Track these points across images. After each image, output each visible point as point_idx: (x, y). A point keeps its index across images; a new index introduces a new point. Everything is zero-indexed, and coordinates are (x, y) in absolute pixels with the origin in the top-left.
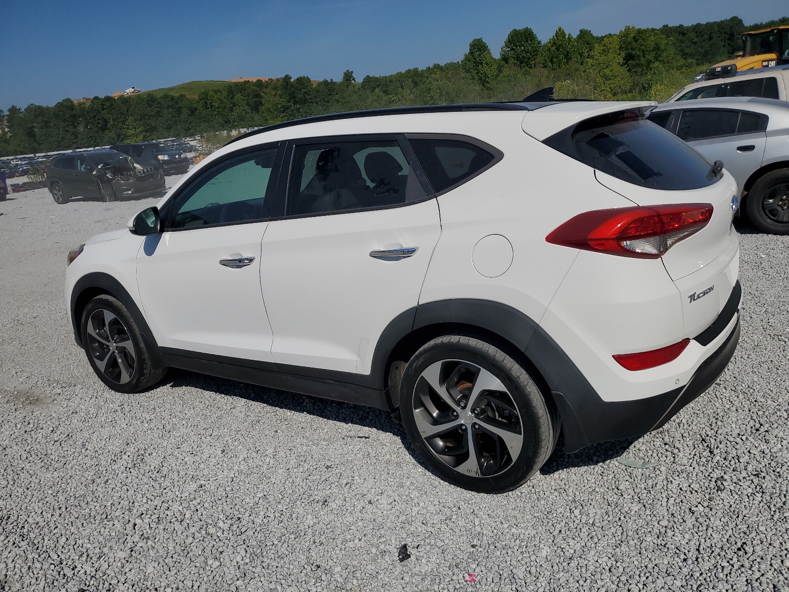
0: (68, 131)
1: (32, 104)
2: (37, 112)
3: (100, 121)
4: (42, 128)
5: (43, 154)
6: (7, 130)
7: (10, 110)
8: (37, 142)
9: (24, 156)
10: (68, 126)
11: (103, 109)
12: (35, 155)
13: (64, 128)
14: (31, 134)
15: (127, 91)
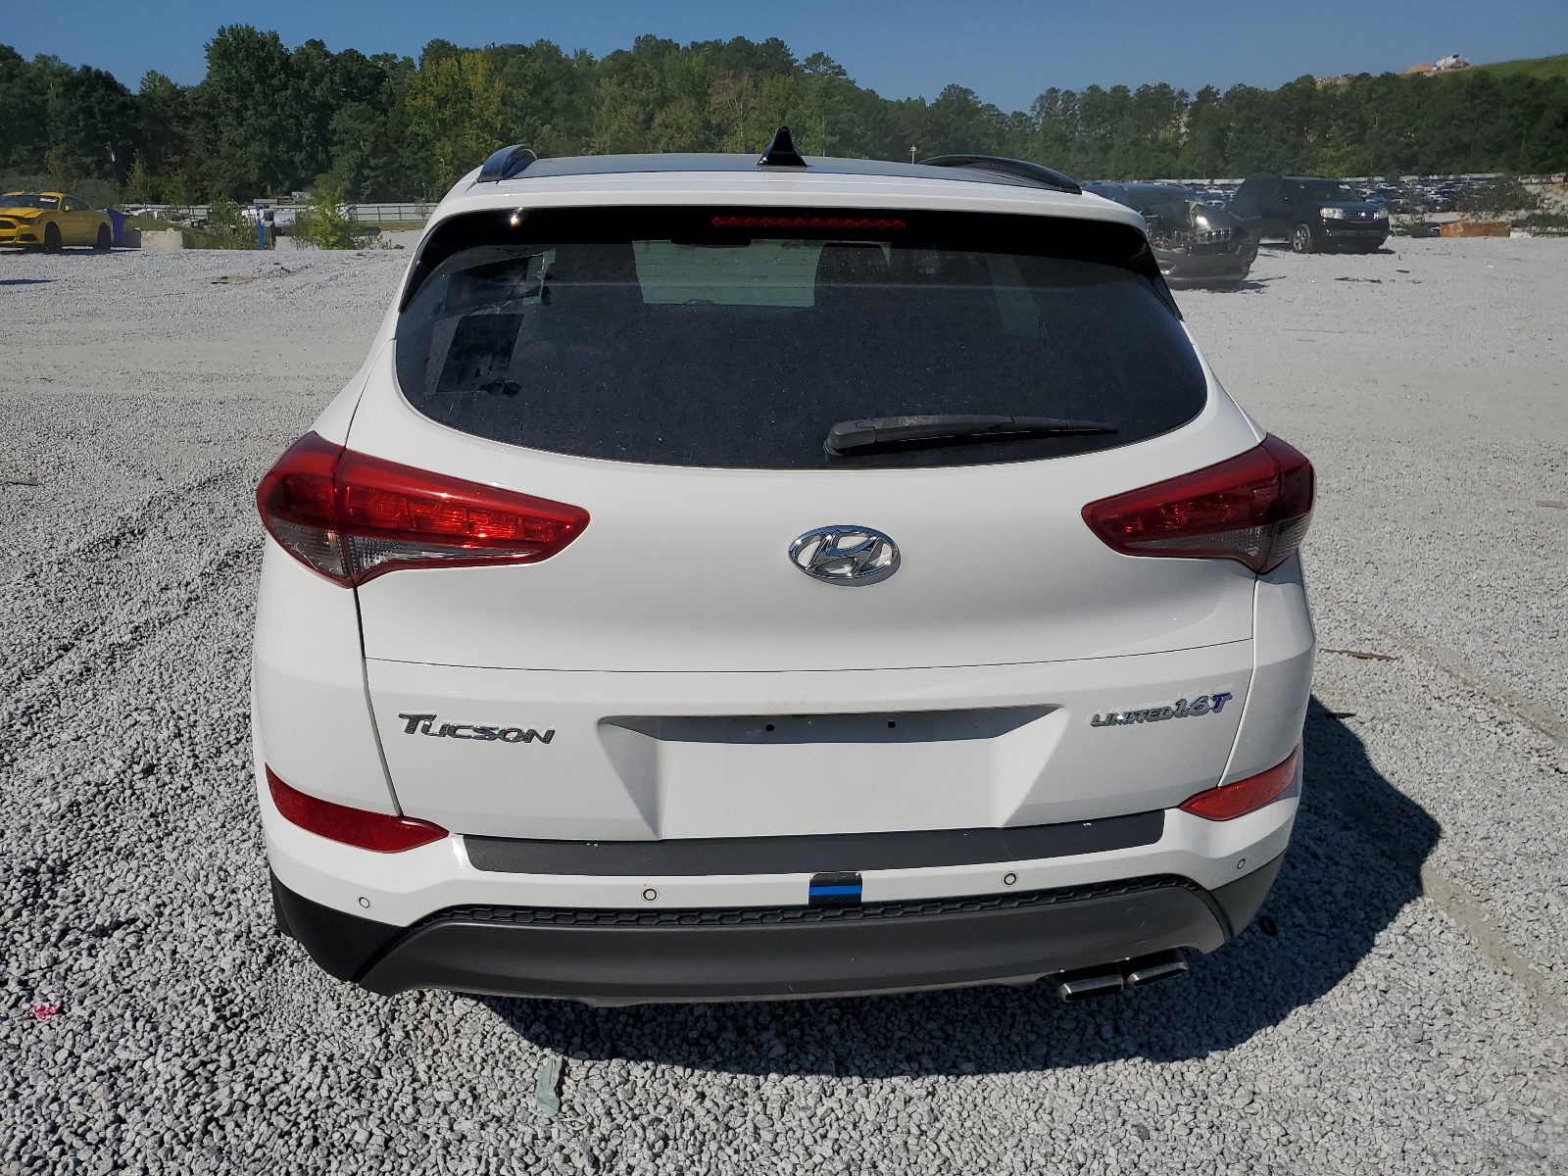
0: (1284, 141)
1: (1239, 85)
2: (1245, 99)
3: (1354, 125)
4: (1242, 131)
5: (1226, 181)
6: (1183, 130)
7: (1200, 95)
8: (1224, 158)
9: (1194, 181)
10: (1289, 130)
11: (1370, 99)
12: (1212, 182)
13: (1282, 133)
14: (1219, 141)
15: (1440, 63)
